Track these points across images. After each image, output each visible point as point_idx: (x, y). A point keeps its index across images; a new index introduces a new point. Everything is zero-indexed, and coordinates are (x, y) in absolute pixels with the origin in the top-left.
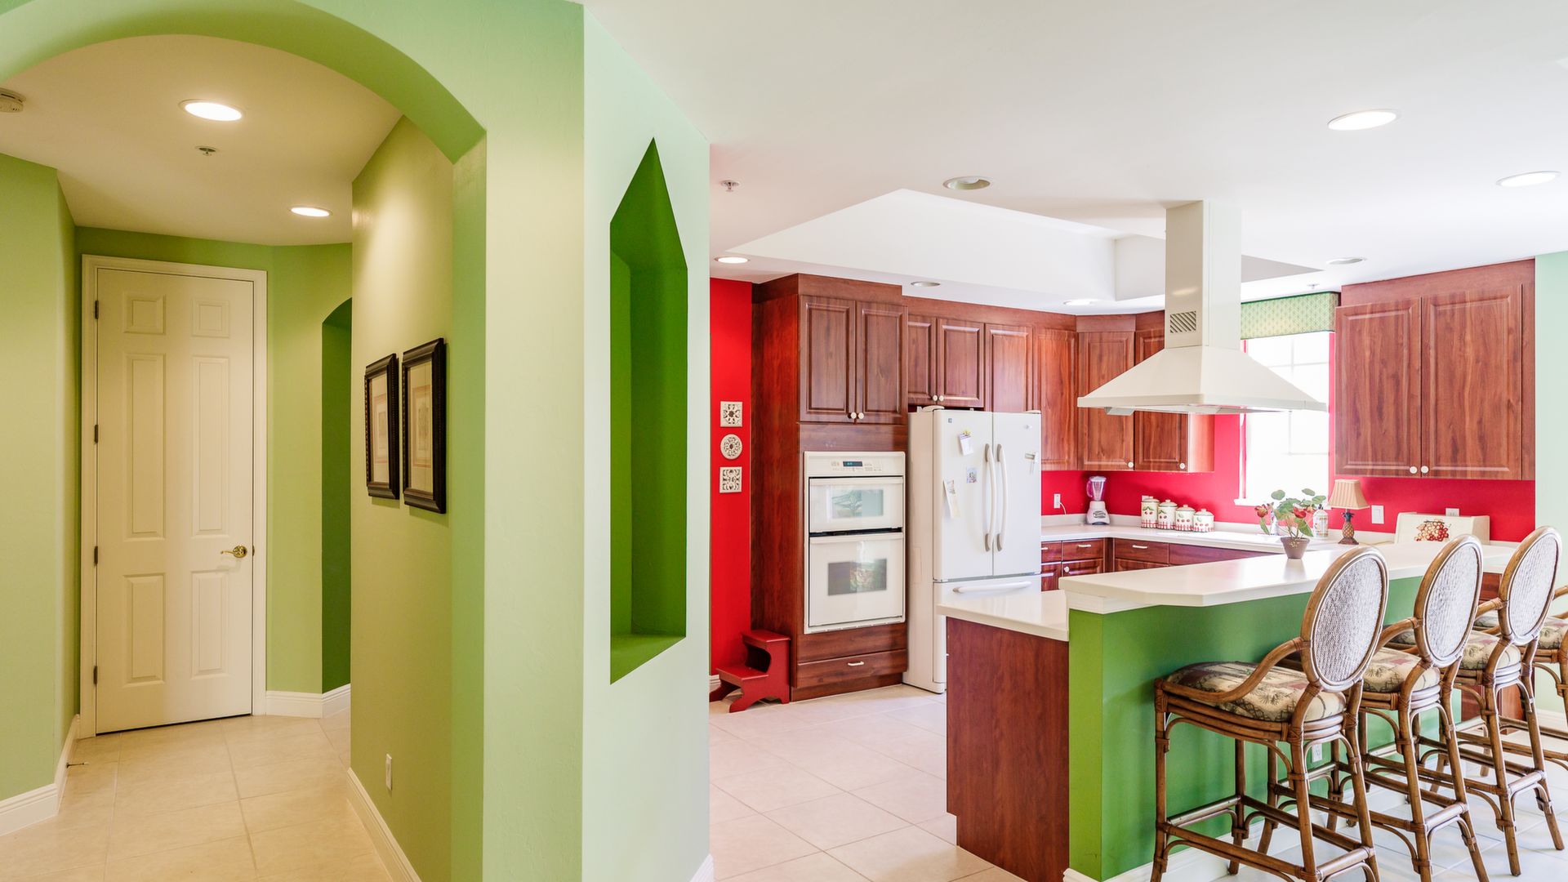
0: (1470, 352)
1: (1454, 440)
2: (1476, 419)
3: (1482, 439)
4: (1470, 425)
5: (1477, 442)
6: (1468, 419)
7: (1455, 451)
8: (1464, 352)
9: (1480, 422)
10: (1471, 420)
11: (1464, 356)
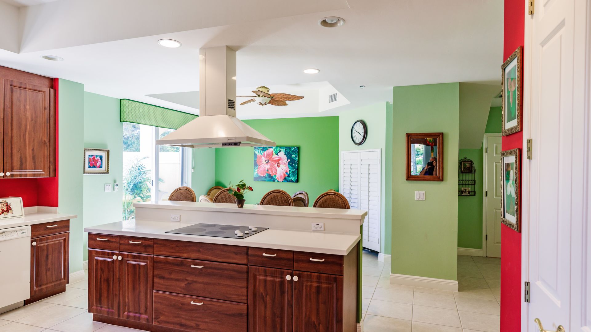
0: (28, 114)
1: (21, 158)
2: (31, 148)
3: (34, 158)
4: (28, 152)
5: (32, 160)
6: (27, 148)
7: (22, 164)
8: (26, 114)
9: (33, 150)
10: (29, 149)
11: (26, 116)
